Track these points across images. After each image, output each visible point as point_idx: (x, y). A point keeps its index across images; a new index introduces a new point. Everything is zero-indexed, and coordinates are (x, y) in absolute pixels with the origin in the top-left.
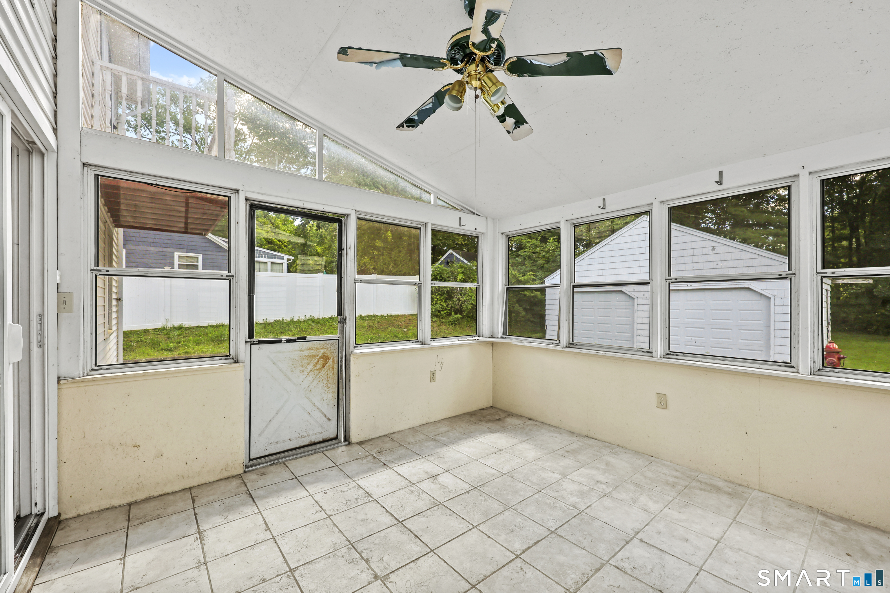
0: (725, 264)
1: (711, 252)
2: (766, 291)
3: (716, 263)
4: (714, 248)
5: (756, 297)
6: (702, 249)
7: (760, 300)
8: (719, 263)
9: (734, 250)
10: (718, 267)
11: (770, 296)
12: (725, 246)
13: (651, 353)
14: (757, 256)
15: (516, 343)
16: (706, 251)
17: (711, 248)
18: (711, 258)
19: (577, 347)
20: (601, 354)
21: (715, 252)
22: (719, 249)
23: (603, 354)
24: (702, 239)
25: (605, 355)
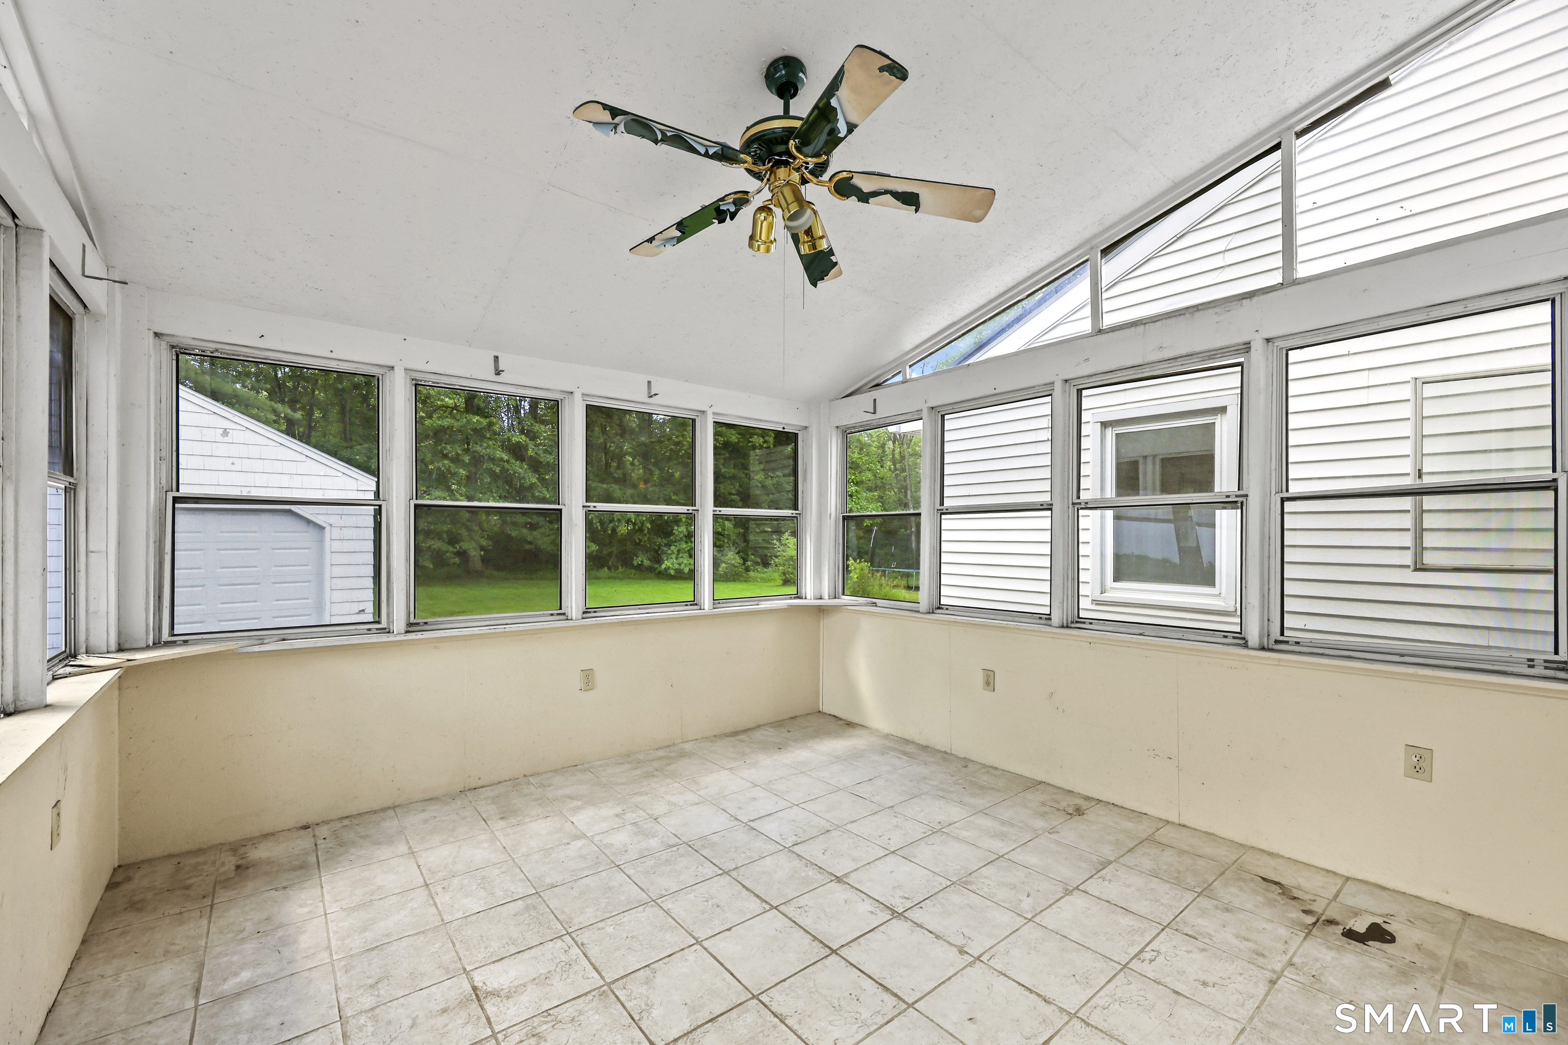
0: (247, 465)
1: (220, 439)
2: (318, 516)
3: (231, 460)
4: (225, 432)
5: (301, 526)
6: (200, 428)
7: (306, 532)
8: (235, 460)
9: (266, 441)
10: (233, 468)
11: (324, 525)
12: (248, 432)
13: (564, 614)
14: (304, 458)
15: (245, 650)
16: (209, 435)
17: (221, 431)
18: (222, 450)
19: (426, 627)
20: (503, 630)
21: (226, 439)
22: (237, 435)
23: (506, 630)
24: (200, 410)
25: (511, 630)
